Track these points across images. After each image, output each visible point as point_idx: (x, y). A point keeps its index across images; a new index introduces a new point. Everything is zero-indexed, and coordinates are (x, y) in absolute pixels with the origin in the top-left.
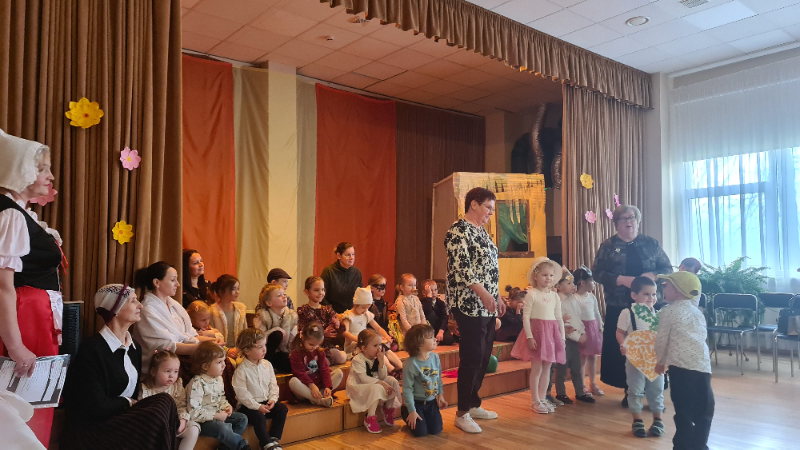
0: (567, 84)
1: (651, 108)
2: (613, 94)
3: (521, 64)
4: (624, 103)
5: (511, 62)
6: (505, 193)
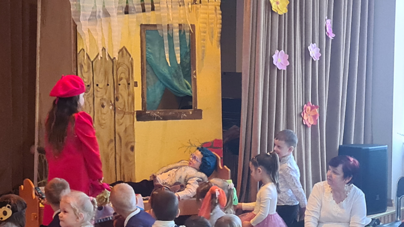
6: (156, 13)
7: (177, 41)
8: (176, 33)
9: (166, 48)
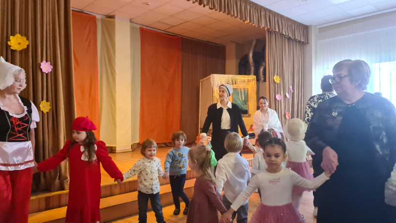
0: (268, 30)
1: (308, 43)
2: (290, 35)
3: (246, 19)
4: (295, 40)
5: (241, 18)
6: (237, 85)
7: (243, 93)
8: (243, 91)
9: (240, 96)
